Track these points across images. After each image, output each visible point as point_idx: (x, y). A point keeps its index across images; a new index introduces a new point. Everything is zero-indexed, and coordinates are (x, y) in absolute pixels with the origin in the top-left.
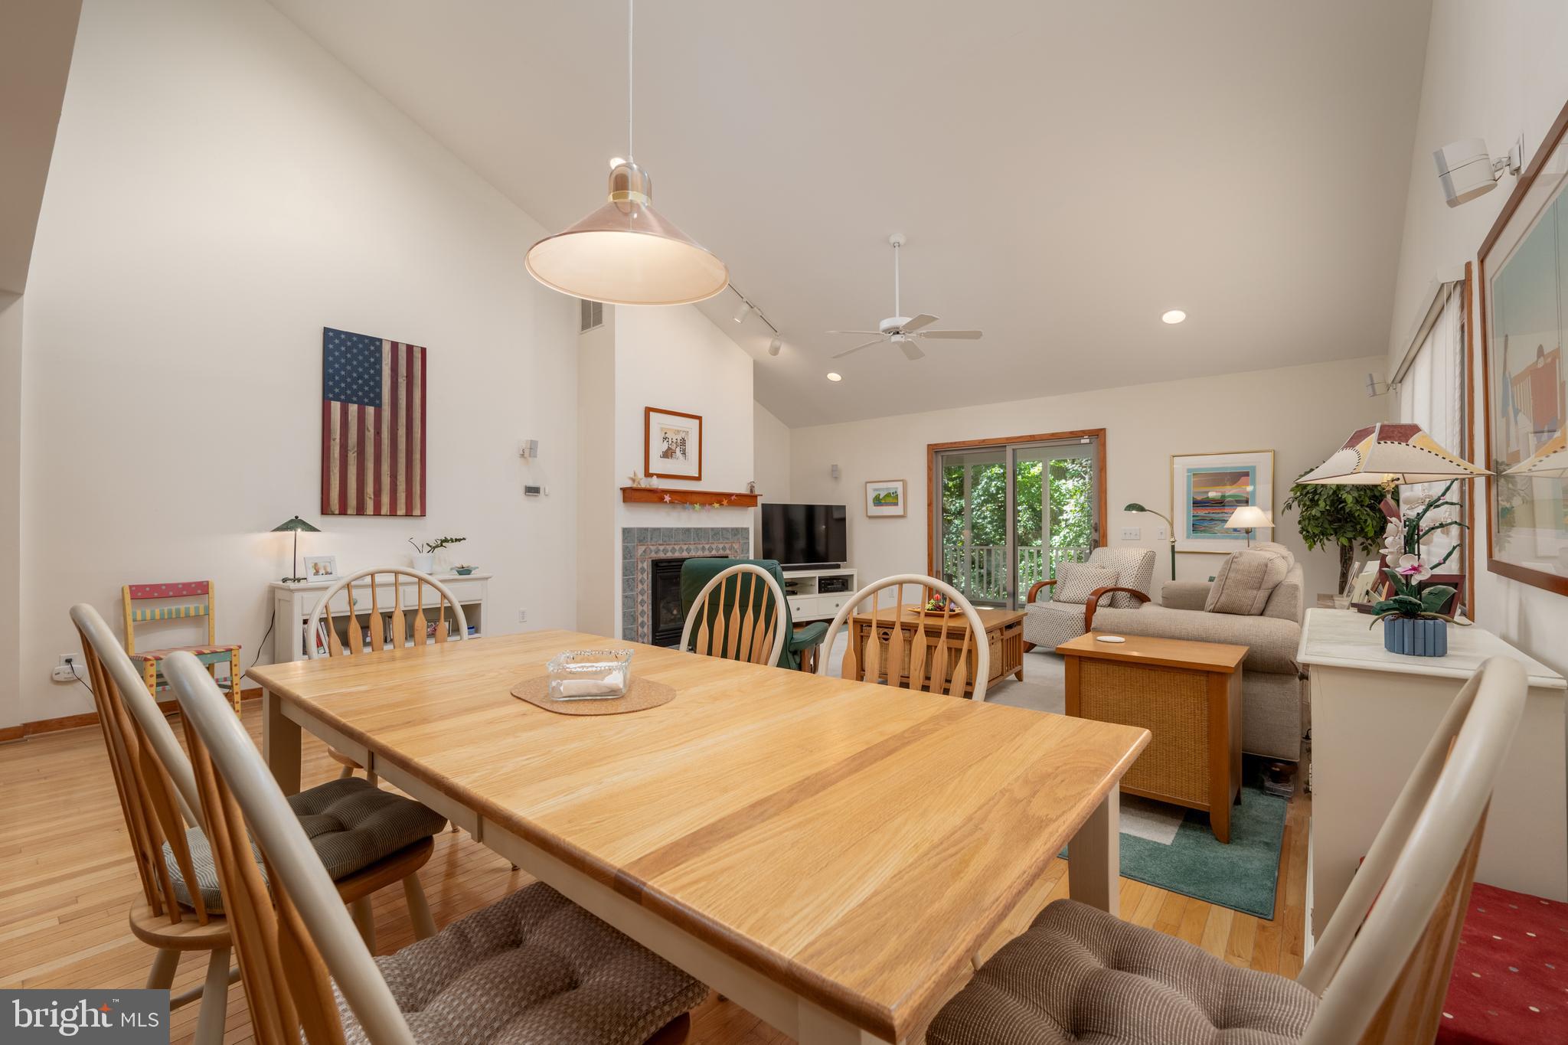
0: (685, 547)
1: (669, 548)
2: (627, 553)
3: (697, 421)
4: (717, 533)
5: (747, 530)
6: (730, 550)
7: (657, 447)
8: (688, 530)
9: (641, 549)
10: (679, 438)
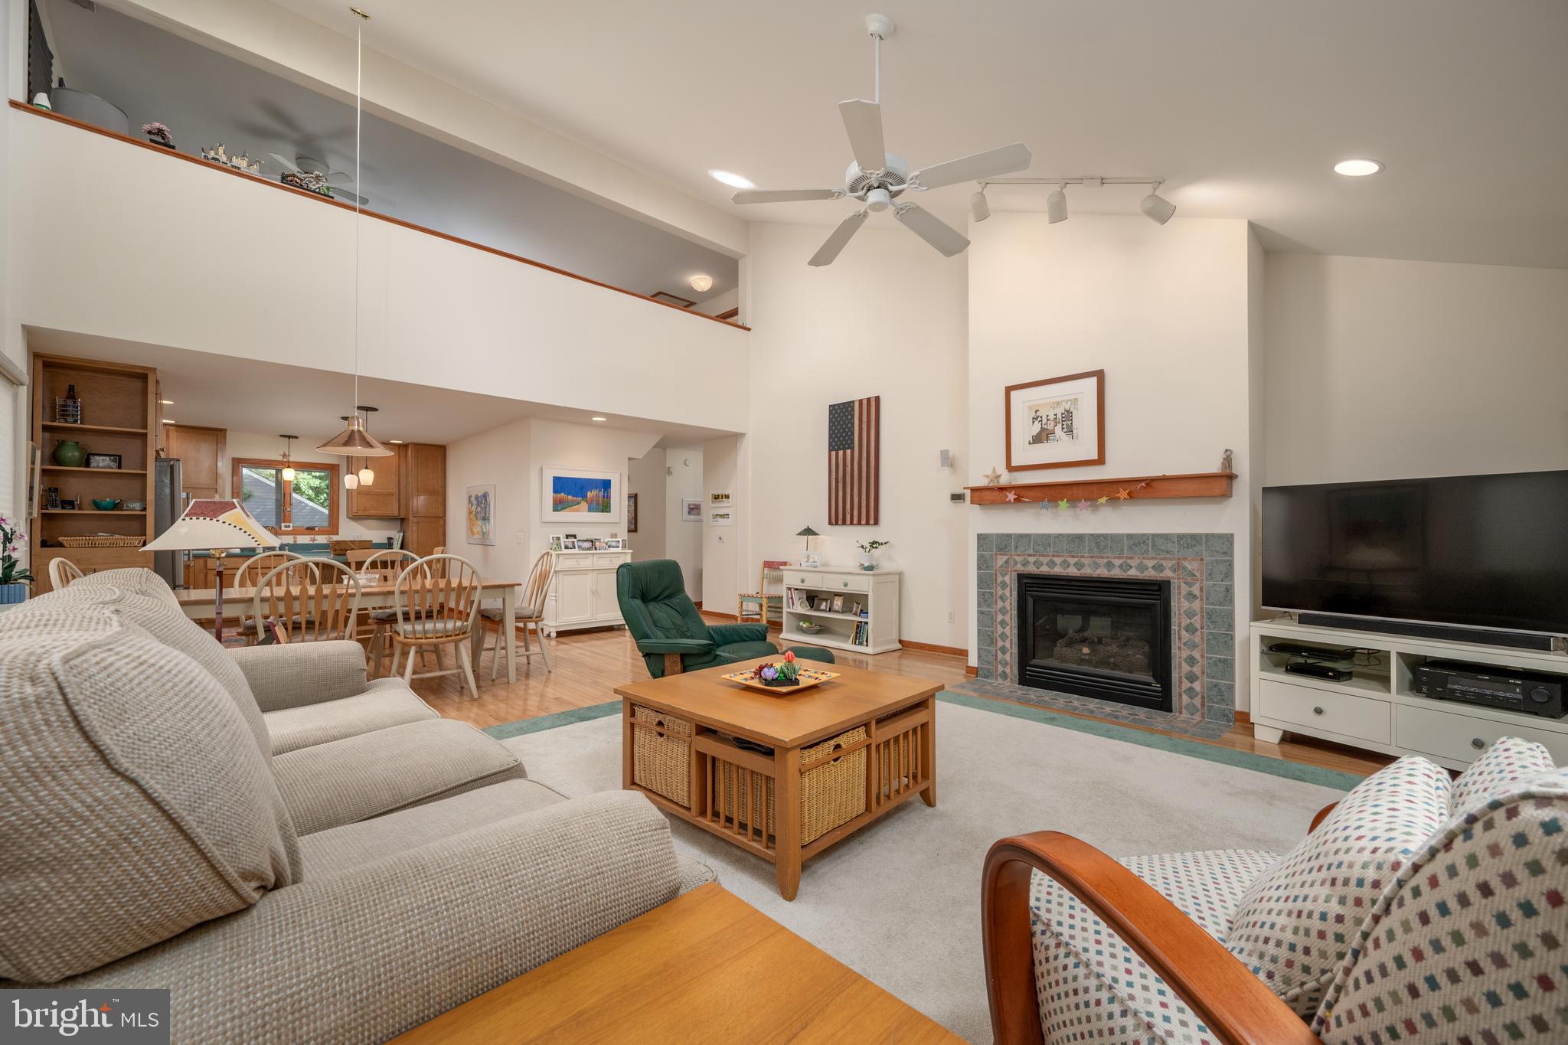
0: (1072, 561)
1: (1045, 560)
2: (983, 563)
5: (1228, 539)
8: (1079, 538)
9: (1001, 560)
10: (1060, 411)
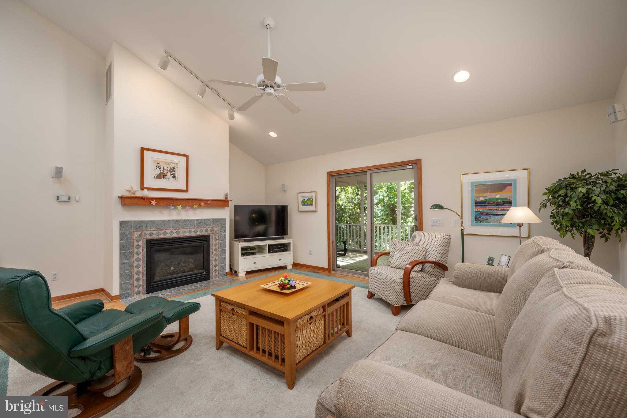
0: (175, 231)
1: (162, 232)
2: (123, 236)
3: (185, 158)
4: (200, 222)
5: (224, 220)
6: (211, 231)
7: (150, 171)
8: (178, 221)
9: (136, 234)
10: (170, 167)
